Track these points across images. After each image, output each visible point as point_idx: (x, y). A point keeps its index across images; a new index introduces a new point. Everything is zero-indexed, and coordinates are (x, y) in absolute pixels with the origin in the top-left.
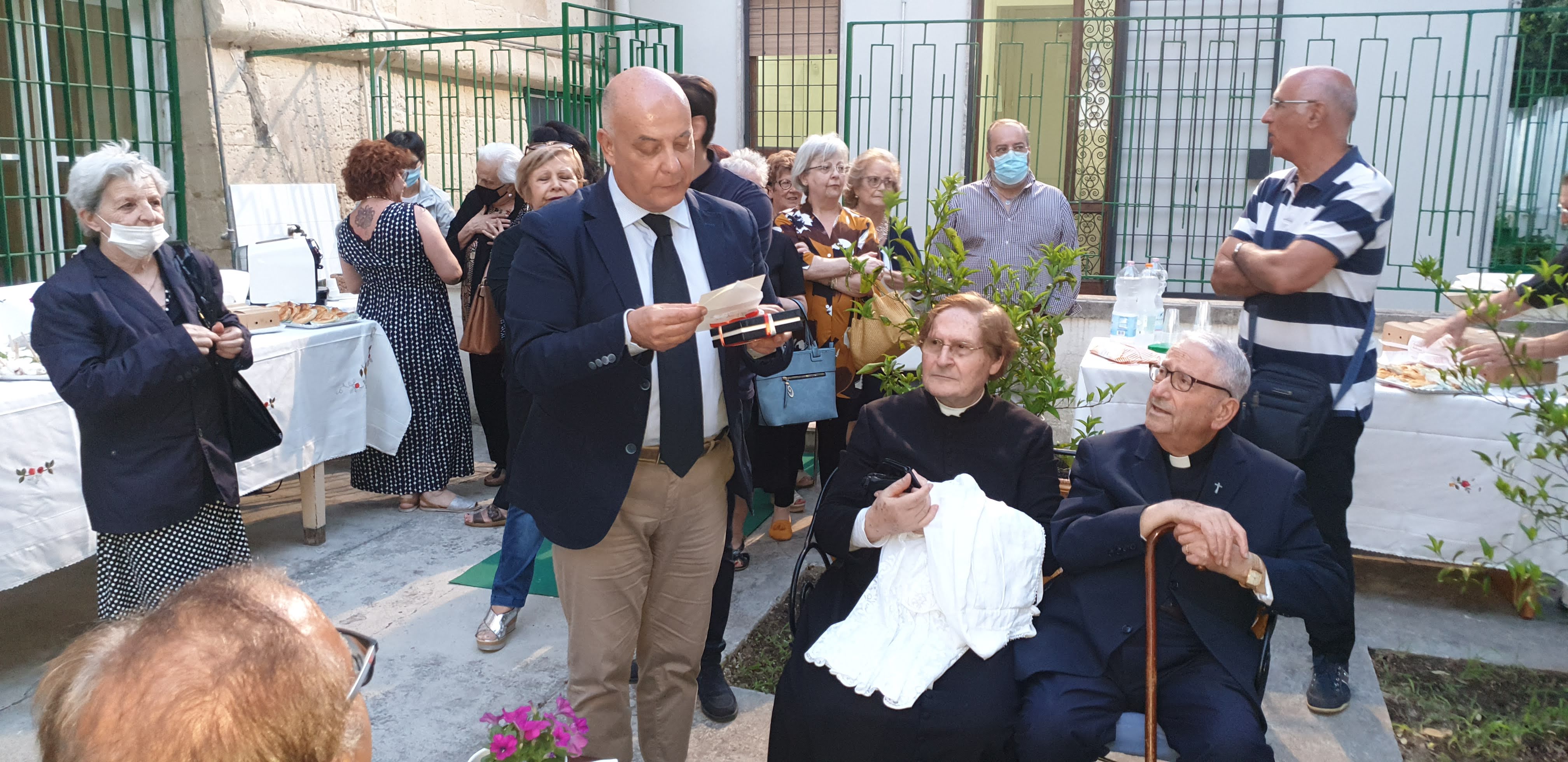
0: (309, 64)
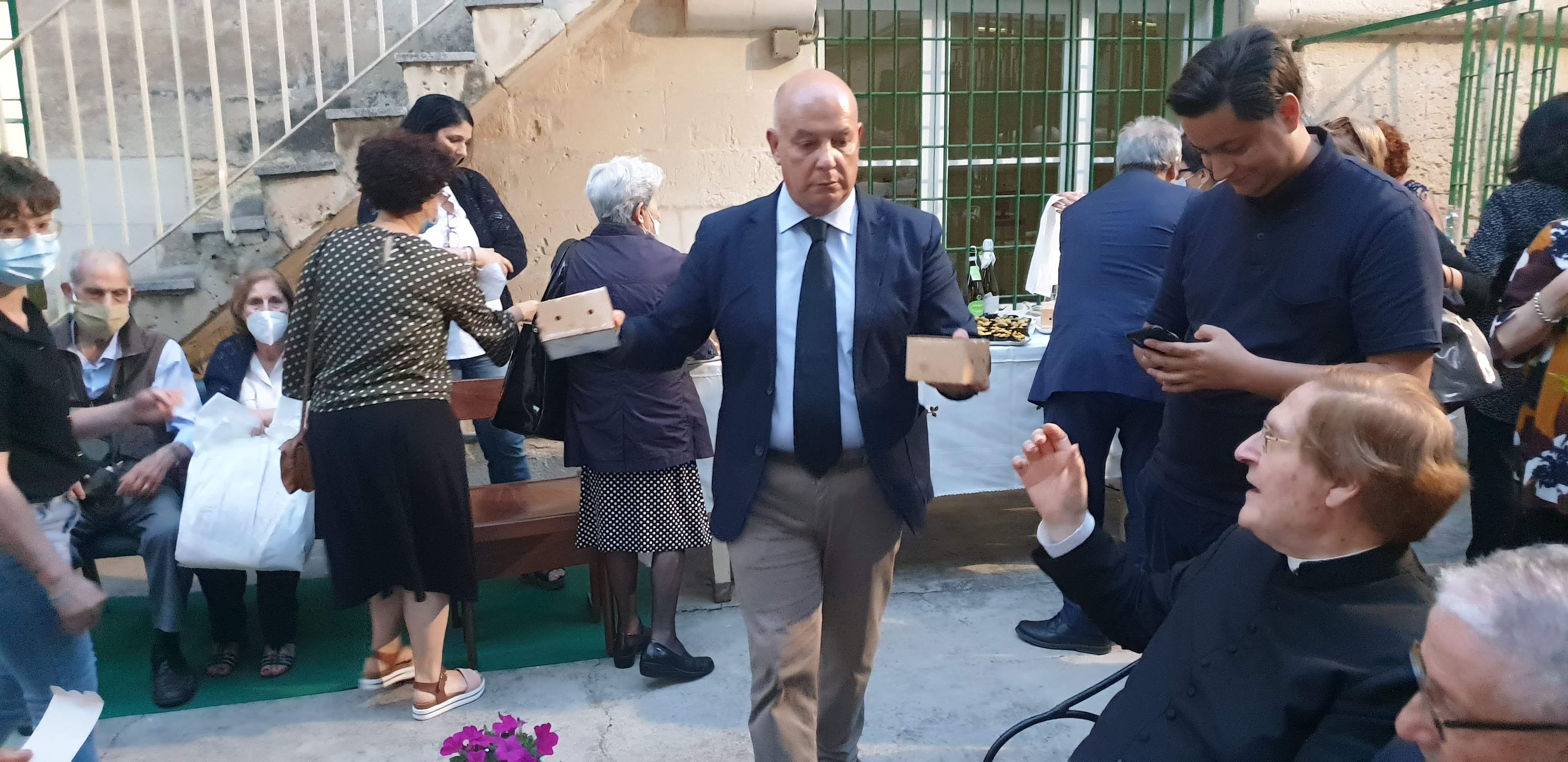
0: (1385, 46)
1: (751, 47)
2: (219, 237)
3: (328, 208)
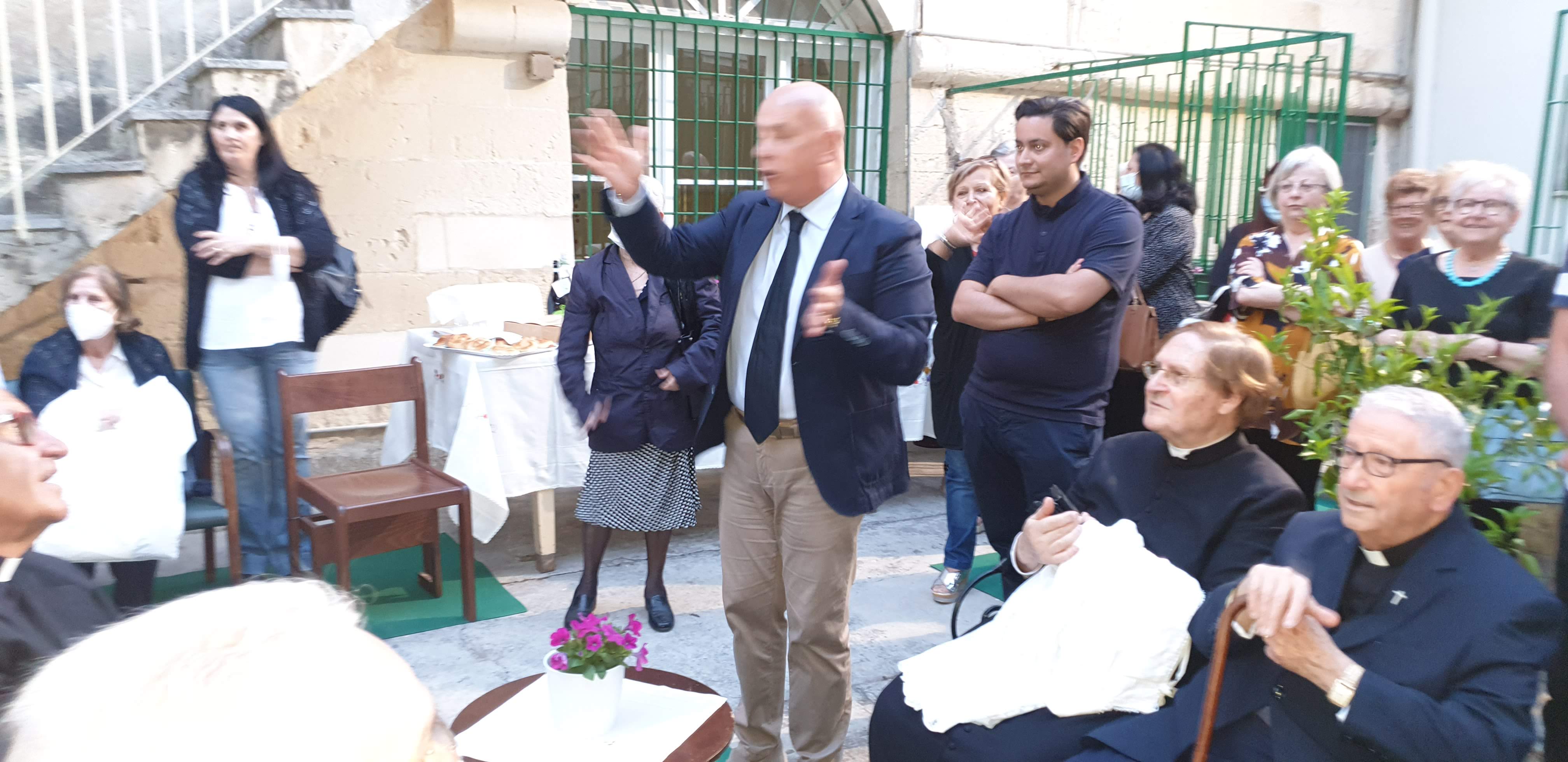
1: (508, 67)
3: (133, 209)
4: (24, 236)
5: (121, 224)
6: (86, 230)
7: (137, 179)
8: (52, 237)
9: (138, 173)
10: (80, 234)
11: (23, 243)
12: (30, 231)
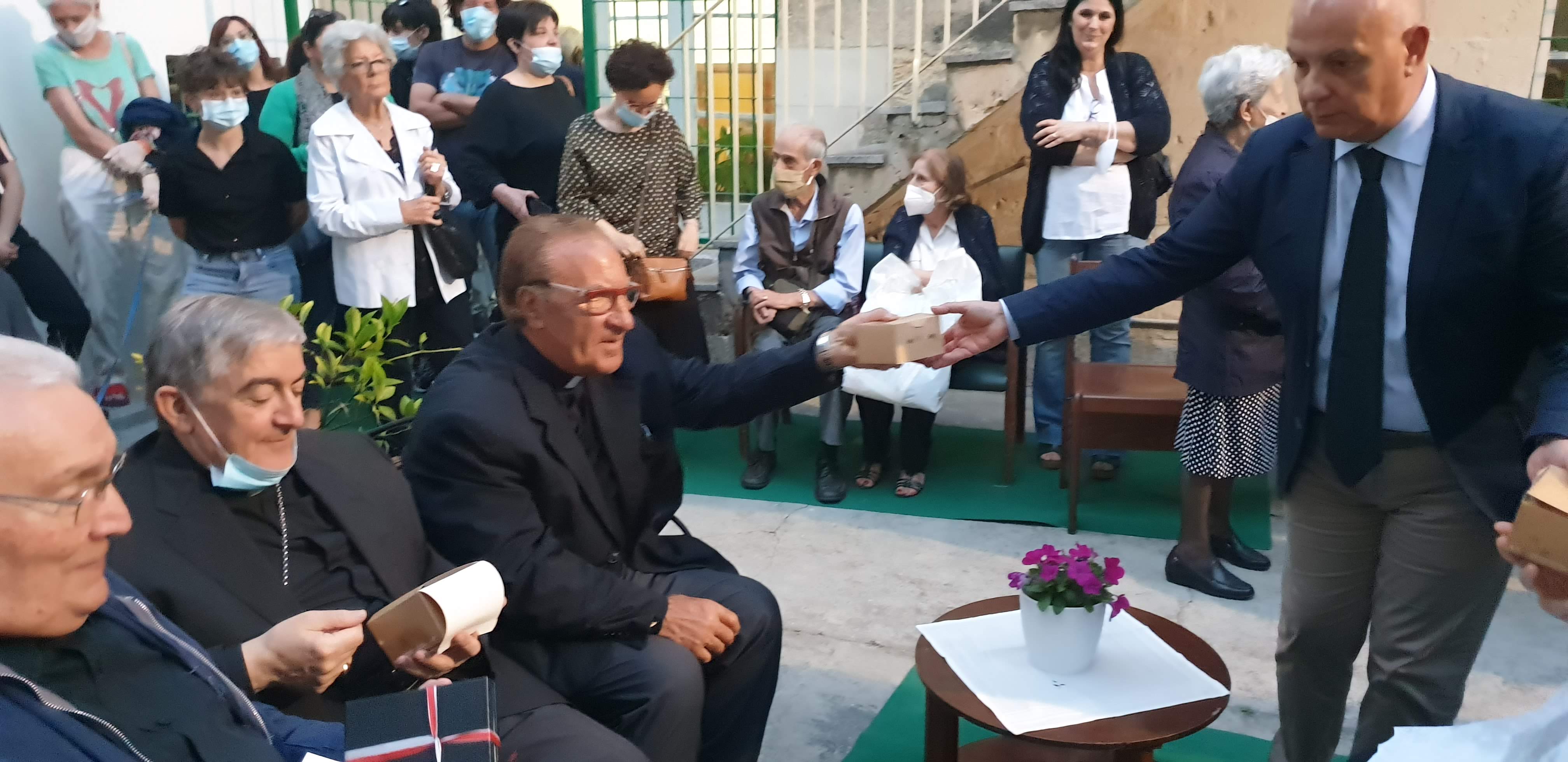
2: (907, 118)
3: (1000, 95)
4: (915, 118)
5: (991, 108)
6: (961, 114)
7: (1007, 67)
8: (937, 120)
9: (1009, 61)
10: (958, 119)
11: (915, 126)
12: (923, 114)
